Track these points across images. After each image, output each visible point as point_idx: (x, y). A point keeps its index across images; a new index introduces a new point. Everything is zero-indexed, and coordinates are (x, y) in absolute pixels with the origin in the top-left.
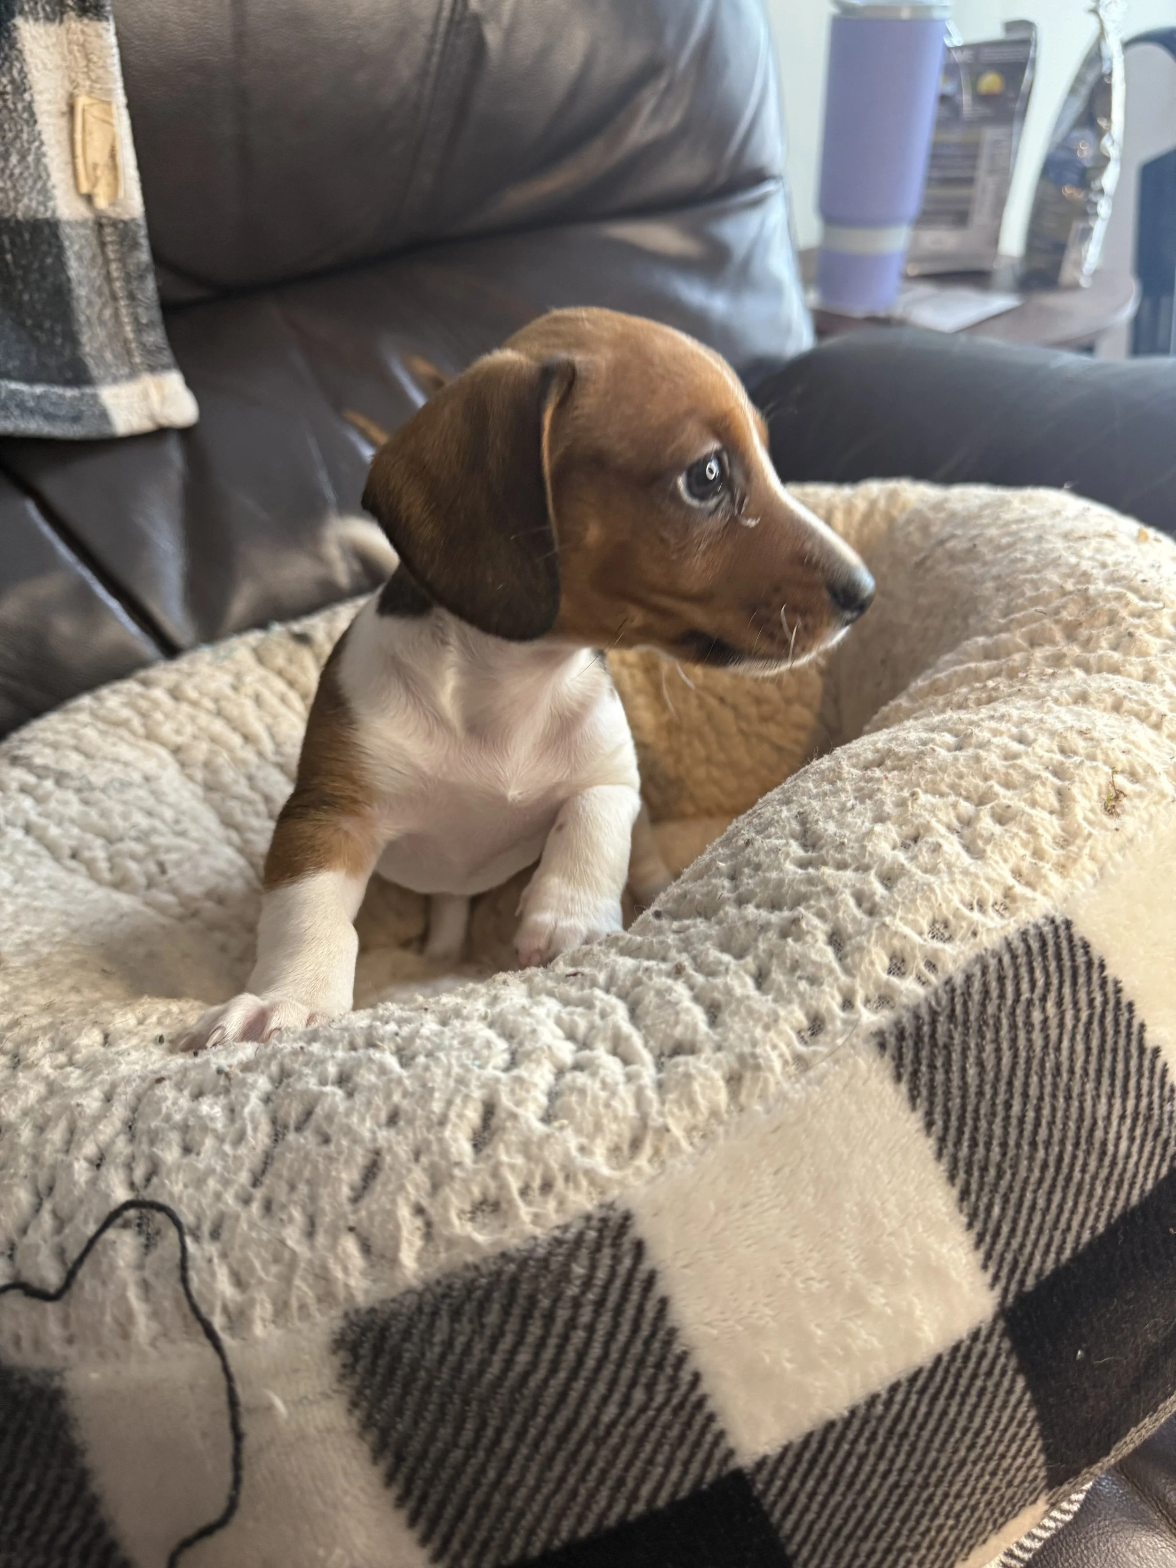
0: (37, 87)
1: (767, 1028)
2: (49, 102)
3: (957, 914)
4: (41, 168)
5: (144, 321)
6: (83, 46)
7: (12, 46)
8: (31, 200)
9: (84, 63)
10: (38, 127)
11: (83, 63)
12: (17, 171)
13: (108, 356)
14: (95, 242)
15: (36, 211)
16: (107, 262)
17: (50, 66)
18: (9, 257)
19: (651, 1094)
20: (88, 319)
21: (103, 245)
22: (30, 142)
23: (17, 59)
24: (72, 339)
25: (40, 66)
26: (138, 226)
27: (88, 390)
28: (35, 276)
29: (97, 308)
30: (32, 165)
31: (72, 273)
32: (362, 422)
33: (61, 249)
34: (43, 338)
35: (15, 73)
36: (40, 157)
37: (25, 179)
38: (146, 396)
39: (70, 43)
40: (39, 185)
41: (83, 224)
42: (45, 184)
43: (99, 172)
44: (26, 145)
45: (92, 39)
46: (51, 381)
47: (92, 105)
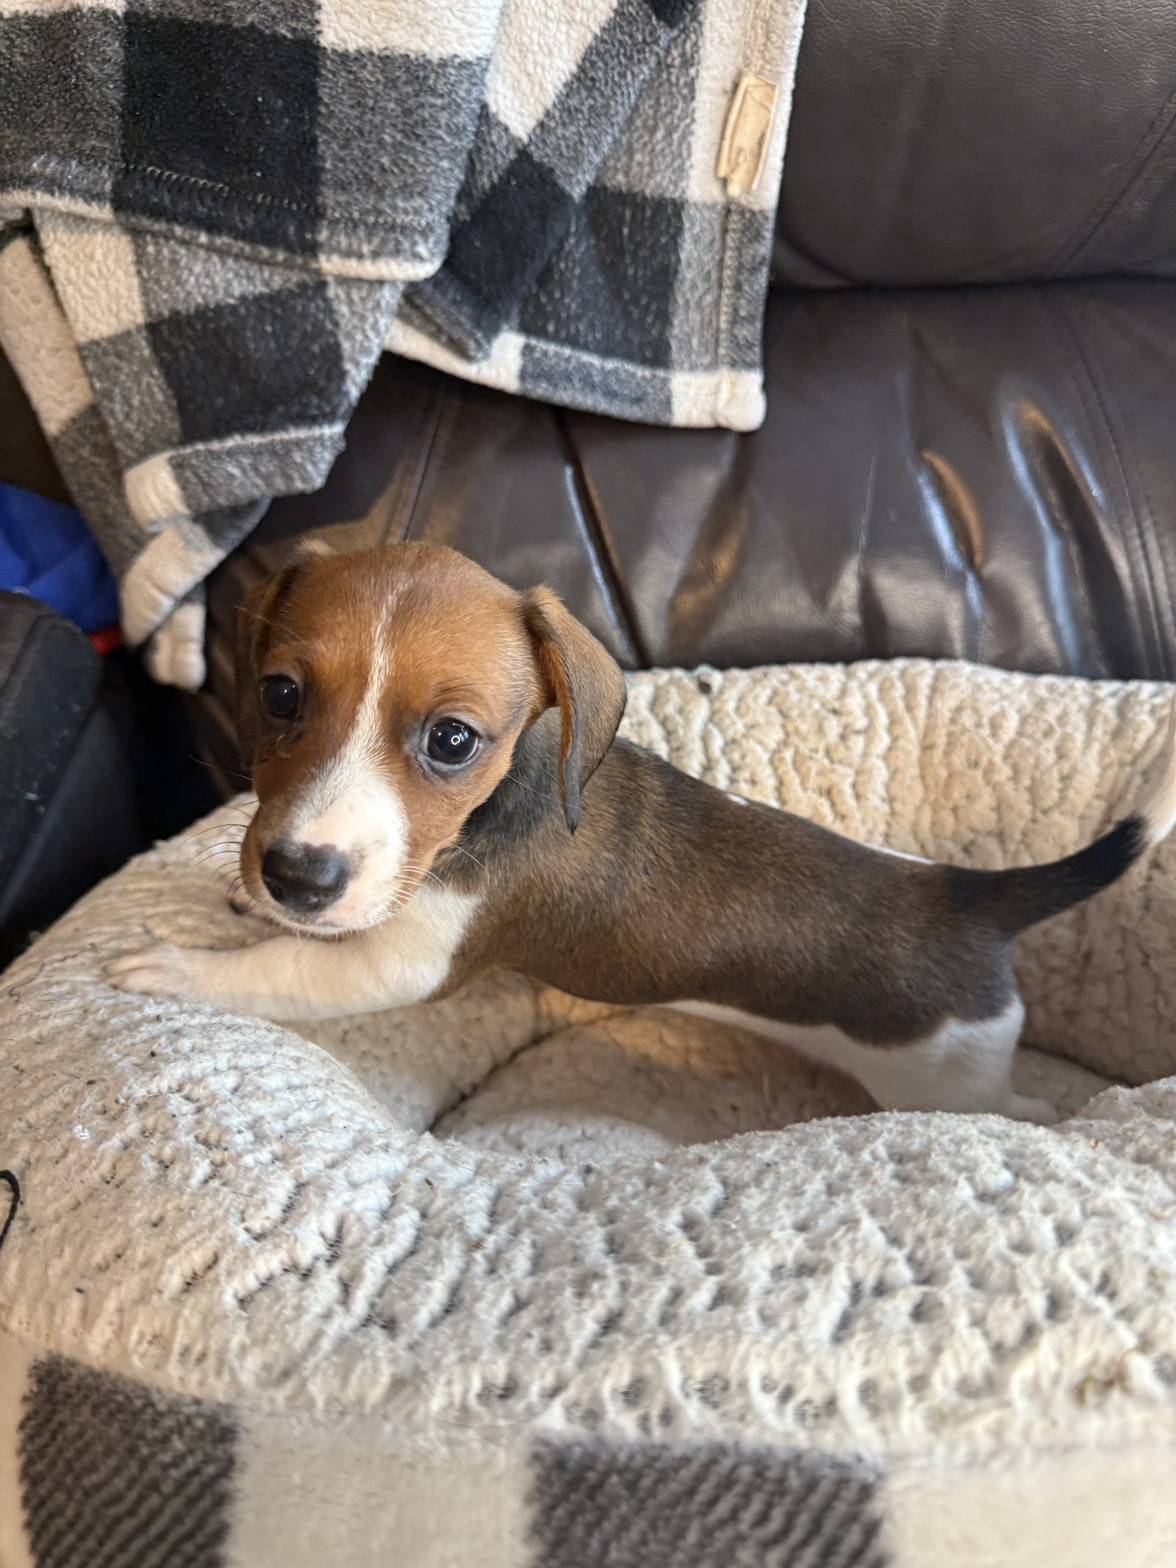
0: (704, 64)
1: (462, 1360)
2: (714, 79)
3: (743, 1385)
4: (685, 146)
5: (743, 313)
6: (767, 22)
7: (694, 18)
8: (663, 178)
9: (763, 40)
10: (695, 104)
11: (761, 40)
12: (659, 147)
13: (695, 342)
14: (717, 227)
15: (665, 190)
16: (724, 248)
17: (727, 41)
18: (626, 231)
19: (326, 1345)
20: (687, 302)
21: (725, 231)
22: (681, 119)
23: (695, 31)
24: (664, 318)
25: (717, 40)
26: (766, 218)
27: (661, 373)
28: (643, 253)
29: (697, 294)
30: (676, 142)
31: (683, 256)
32: (941, 465)
33: (680, 230)
34: (636, 313)
35: (688, 45)
36: (687, 133)
37: (664, 157)
38: (717, 391)
39: (756, 17)
40: (677, 163)
41: (712, 207)
42: (683, 163)
43: (741, 159)
44: (676, 121)
45: (779, 17)
46: (629, 357)
47: (756, 87)
